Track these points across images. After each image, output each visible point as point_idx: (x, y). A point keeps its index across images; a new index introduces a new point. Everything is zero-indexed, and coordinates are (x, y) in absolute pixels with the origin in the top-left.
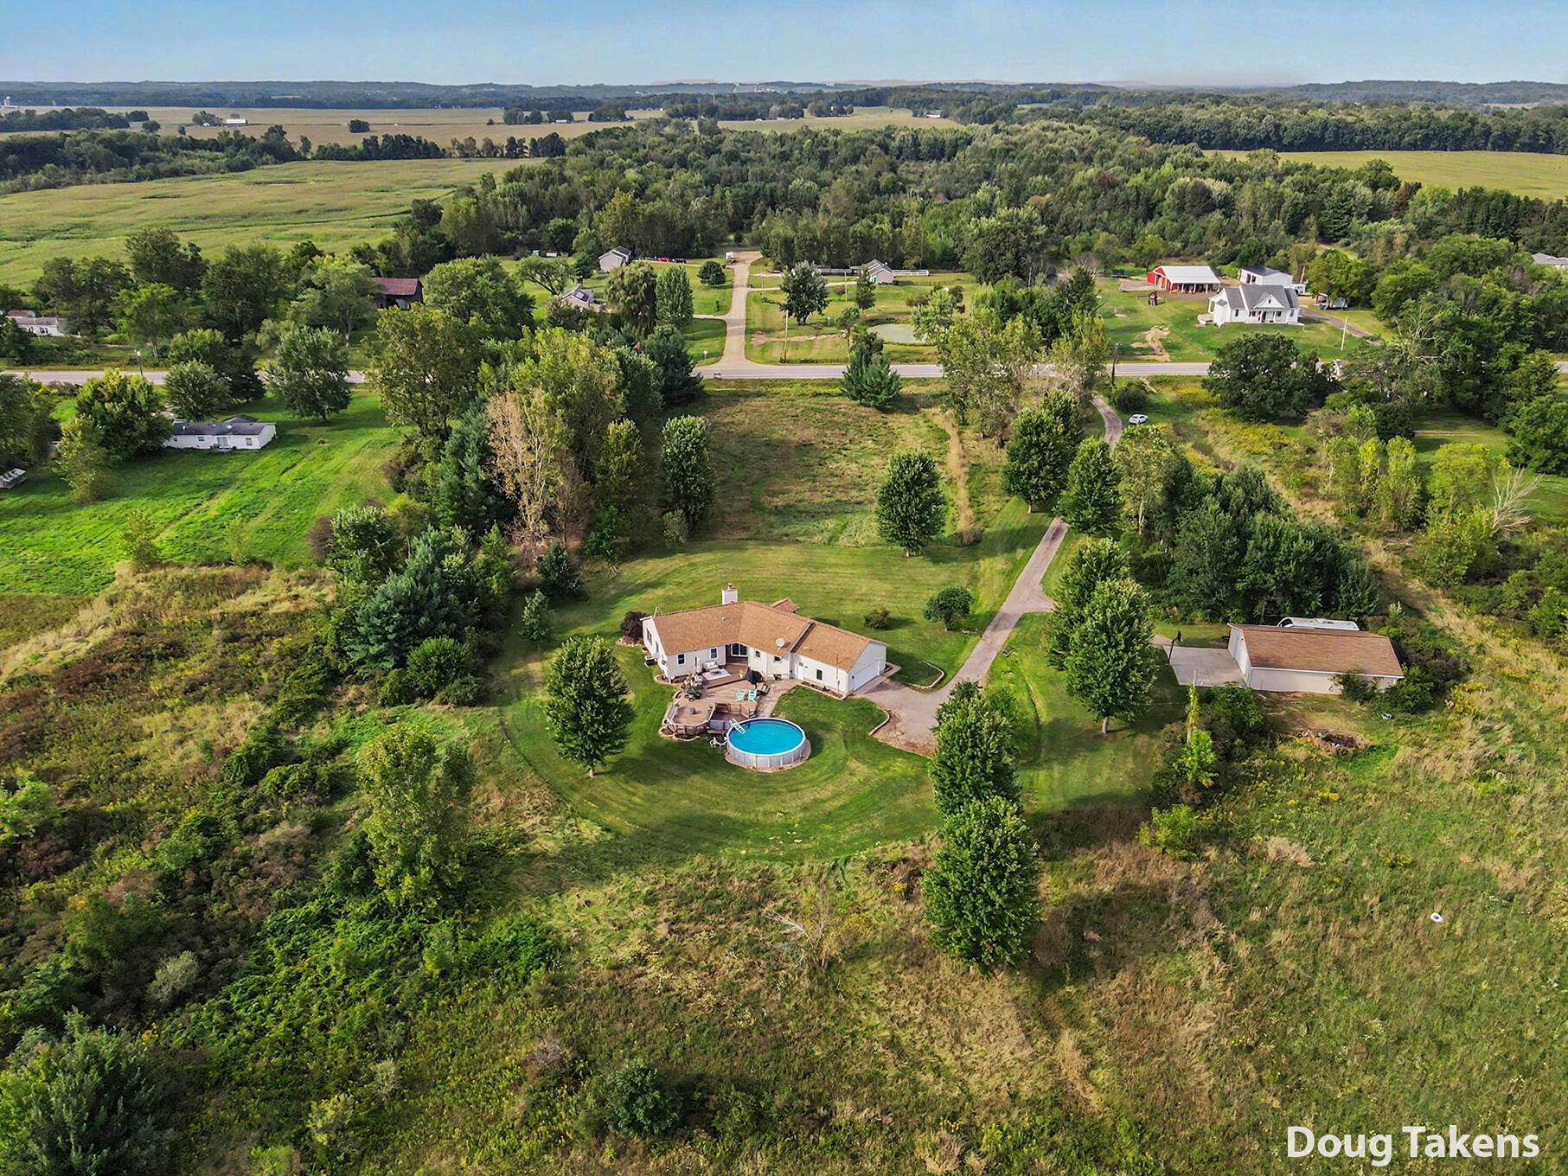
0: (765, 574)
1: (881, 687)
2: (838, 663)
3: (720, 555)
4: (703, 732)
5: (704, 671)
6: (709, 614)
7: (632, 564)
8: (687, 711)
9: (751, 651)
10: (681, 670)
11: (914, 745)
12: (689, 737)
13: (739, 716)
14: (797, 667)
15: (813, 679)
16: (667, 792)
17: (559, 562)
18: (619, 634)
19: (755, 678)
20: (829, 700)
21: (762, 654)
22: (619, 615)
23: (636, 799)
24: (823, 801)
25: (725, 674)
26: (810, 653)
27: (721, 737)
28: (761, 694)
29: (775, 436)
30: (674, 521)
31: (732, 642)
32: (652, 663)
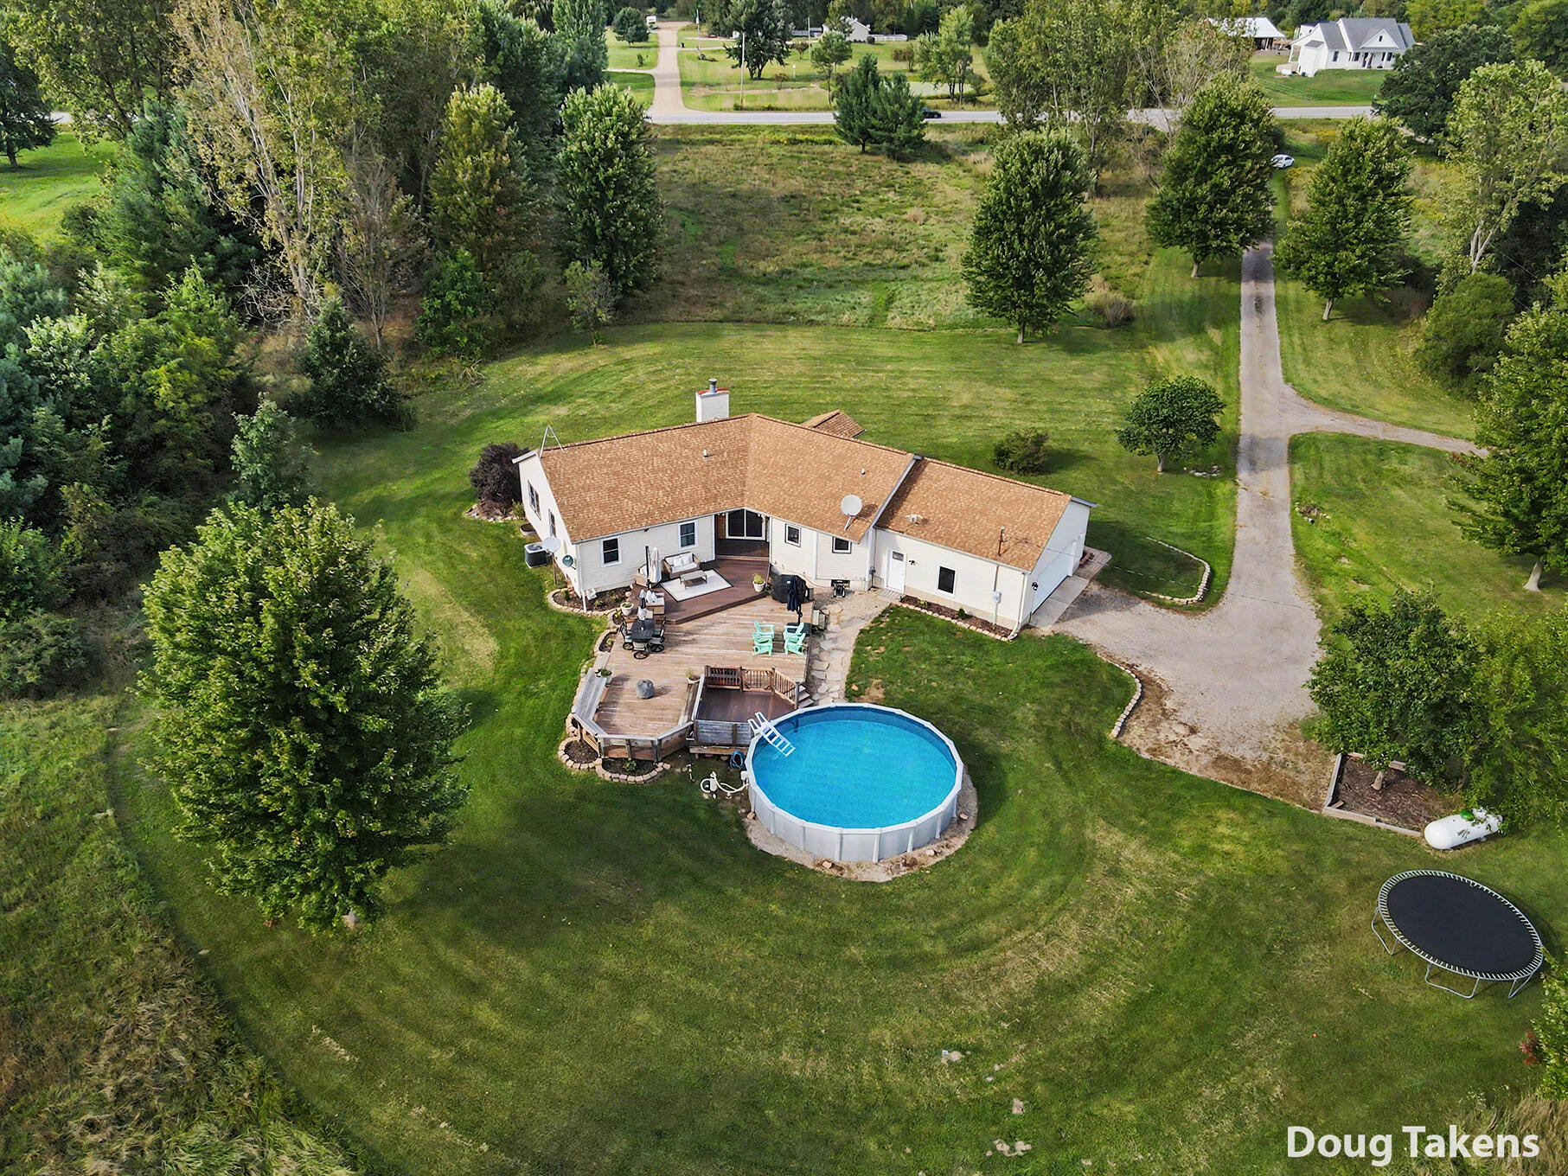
0: (767, 376)
1: (1086, 604)
2: (1000, 551)
3: (676, 346)
4: (679, 749)
5: (667, 576)
6: (671, 443)
7: (507, 364)
8: (630, 693)
9: (776, 531)
10: (611, 577)
11: (1236, 765)
12: (641, 766)
13: (773, 703)
14: (886, 559)
15: (928, 589)
16: (581, 978)
17: (339, 347)
18: (466, 497)
19: (793, 592)
20: (978, 644)
21: (807, 534)
22: (471, 456)
23: (485, 1014)
24: (1070, 988)
25: (716, 582)
26: (923, 528)
27: (731, 769)
28: (814, 632)
29: (745, 187)
30: (586, 276)
31: (727, 507)
32: (543, 559)
